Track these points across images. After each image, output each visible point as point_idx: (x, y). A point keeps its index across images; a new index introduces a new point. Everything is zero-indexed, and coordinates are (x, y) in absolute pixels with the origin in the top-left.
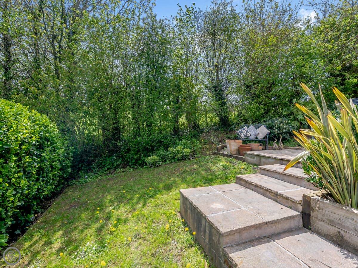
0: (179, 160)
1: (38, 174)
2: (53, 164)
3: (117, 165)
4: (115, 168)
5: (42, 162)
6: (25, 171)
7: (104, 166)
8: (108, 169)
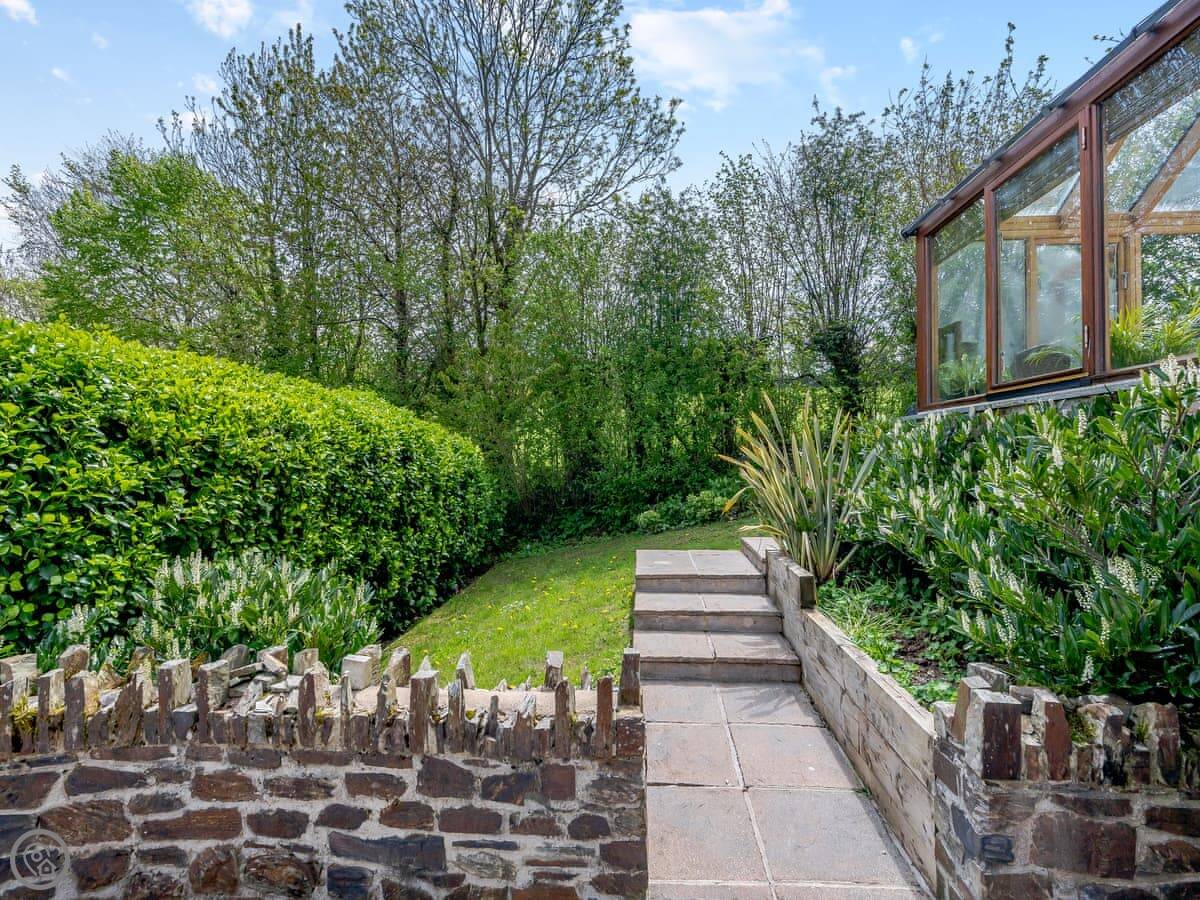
0: (704, 521)
1: (462, 524)
3: (586, 530)
4: (581, 534)
5: (466, 506)
6: (450, 515)
7: (562, 531)
8: (569, 536)
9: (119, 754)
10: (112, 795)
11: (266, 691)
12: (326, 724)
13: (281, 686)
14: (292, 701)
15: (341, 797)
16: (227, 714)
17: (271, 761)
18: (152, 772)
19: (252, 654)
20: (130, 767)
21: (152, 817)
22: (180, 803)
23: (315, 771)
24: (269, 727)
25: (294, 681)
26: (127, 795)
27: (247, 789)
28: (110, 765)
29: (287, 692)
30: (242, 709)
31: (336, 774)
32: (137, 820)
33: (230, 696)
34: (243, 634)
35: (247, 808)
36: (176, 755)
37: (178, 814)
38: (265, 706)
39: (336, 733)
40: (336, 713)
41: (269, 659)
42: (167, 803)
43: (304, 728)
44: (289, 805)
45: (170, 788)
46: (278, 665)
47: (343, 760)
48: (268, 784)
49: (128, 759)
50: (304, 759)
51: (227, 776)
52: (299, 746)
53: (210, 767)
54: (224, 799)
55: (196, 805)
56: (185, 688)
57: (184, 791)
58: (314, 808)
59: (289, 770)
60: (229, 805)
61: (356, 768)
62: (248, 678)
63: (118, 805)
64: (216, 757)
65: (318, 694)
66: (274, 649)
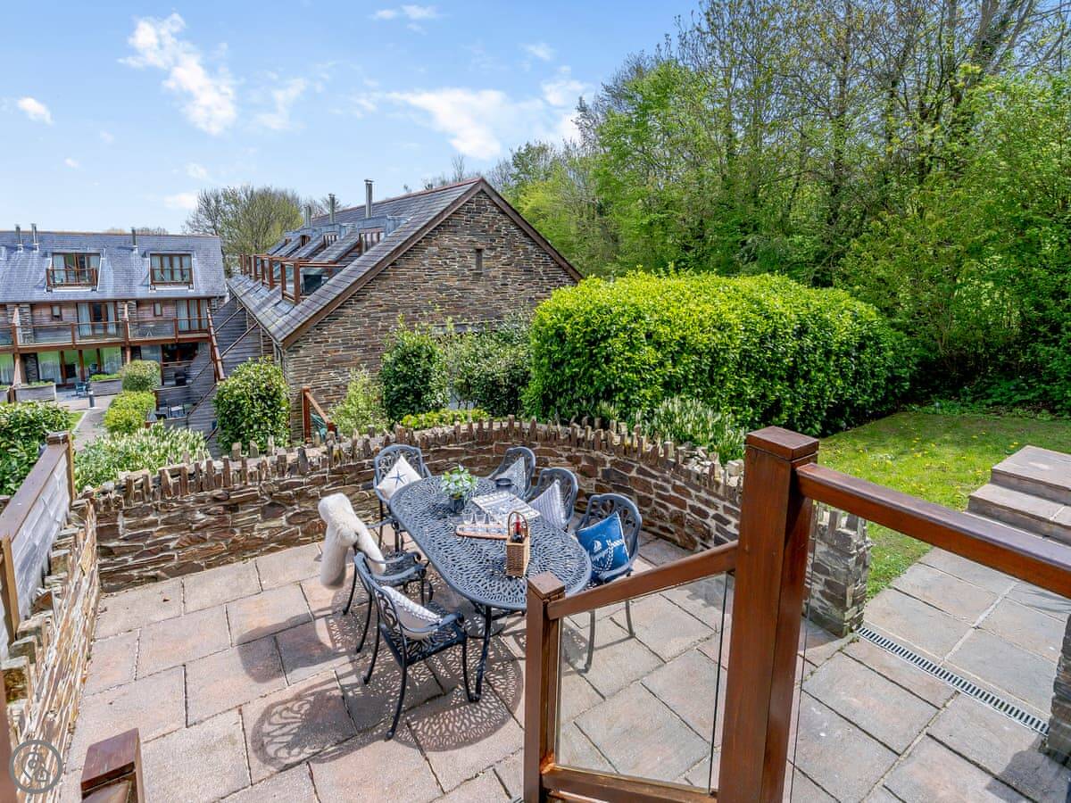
1: (855, 378)
2: (876, 370)
3: (1020, 402)
4: (1013, 405)
5: (860, 364)
6: (841, 371)
9: (651, 467)
10: (649, 479)
11: (698, 463)
12: (718, 484)
13: (703, 463)
14: (707, 471)
15: (721, 512)
16: (685, 467)
17: (698, 489)
18: (660, 477)
19: (695, 447)
20: (654, 472)
21: (660, 492)
22: (668, 492)
23: (712, 499)
24: (698, 477)
25: (709, 463)
26: (653, 481)
27: (689, 495)
28: (649, 469)
29: (705, 466)
30: (689, 467)
31: (721, 504)
32: (655, 490)
33: (686, 461)
34: (691, 438)
35: (689, 502)
36: (668, 474)
37: (667, 494)
38: (697, 469)
39: (721, 488)
40: (722, 481)
41: (700, 451)
42: (665, 489)
43: (710, 482)
44: (704, 507)
45: (665, 484)
46: (703, 455)
47: (723, 499)
48: (696, 496)
49: (653, 469)
50: (709, 493)
51: (683, 488)
52: (707, 488)
53: (678, 483)
54: (682, 495)
55: (673, 493)
56: (672, 453)
57: (669, 487)
58: (712, 512)
59: (703, 494)
60: (684, 499)
61: (727, 504)
62: (692, 456)
63: (650, 483)
64: (680, 480)
65: (716, 472)
66: (702, 448)
